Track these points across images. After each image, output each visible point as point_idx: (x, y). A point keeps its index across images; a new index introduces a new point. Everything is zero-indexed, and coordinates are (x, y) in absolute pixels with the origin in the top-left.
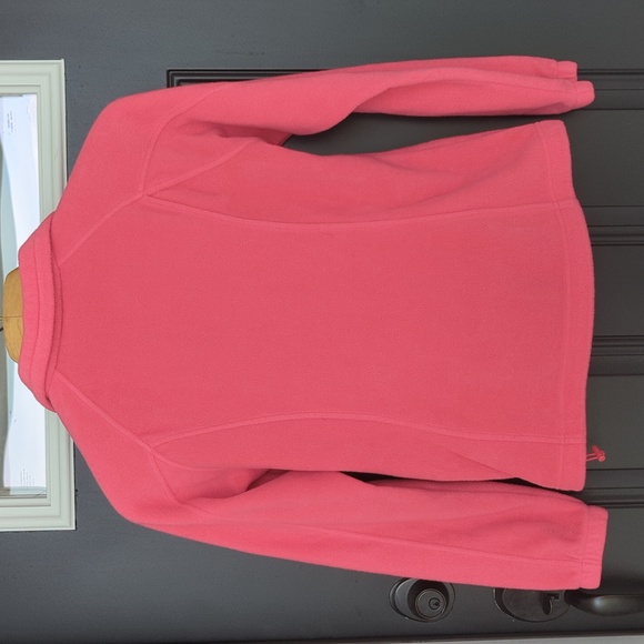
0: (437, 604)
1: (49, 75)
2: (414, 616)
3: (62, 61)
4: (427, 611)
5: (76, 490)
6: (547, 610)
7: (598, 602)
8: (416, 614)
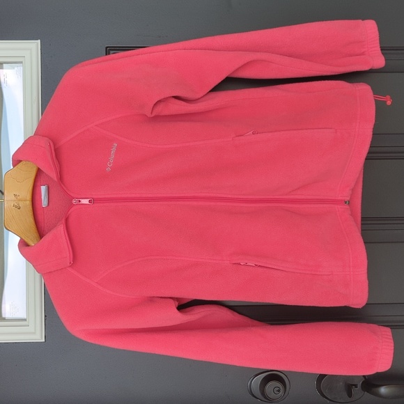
0: (279, 391)
1: (30, 50)
2: (264, 399)
3: (39, 41)
4: (272, 395)
5: (45, 316)
6: (350, 395)
7: (383, 390)
8: (265, 398)
